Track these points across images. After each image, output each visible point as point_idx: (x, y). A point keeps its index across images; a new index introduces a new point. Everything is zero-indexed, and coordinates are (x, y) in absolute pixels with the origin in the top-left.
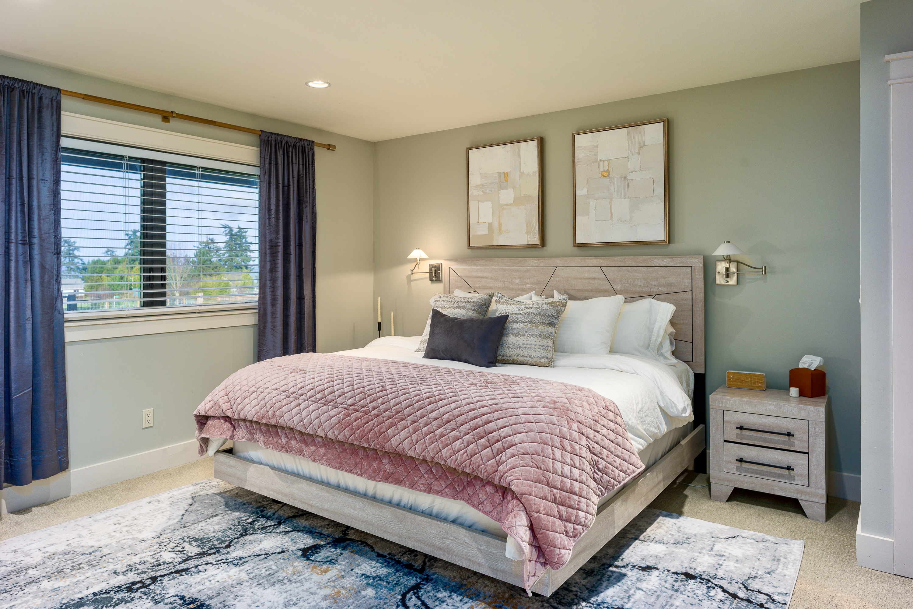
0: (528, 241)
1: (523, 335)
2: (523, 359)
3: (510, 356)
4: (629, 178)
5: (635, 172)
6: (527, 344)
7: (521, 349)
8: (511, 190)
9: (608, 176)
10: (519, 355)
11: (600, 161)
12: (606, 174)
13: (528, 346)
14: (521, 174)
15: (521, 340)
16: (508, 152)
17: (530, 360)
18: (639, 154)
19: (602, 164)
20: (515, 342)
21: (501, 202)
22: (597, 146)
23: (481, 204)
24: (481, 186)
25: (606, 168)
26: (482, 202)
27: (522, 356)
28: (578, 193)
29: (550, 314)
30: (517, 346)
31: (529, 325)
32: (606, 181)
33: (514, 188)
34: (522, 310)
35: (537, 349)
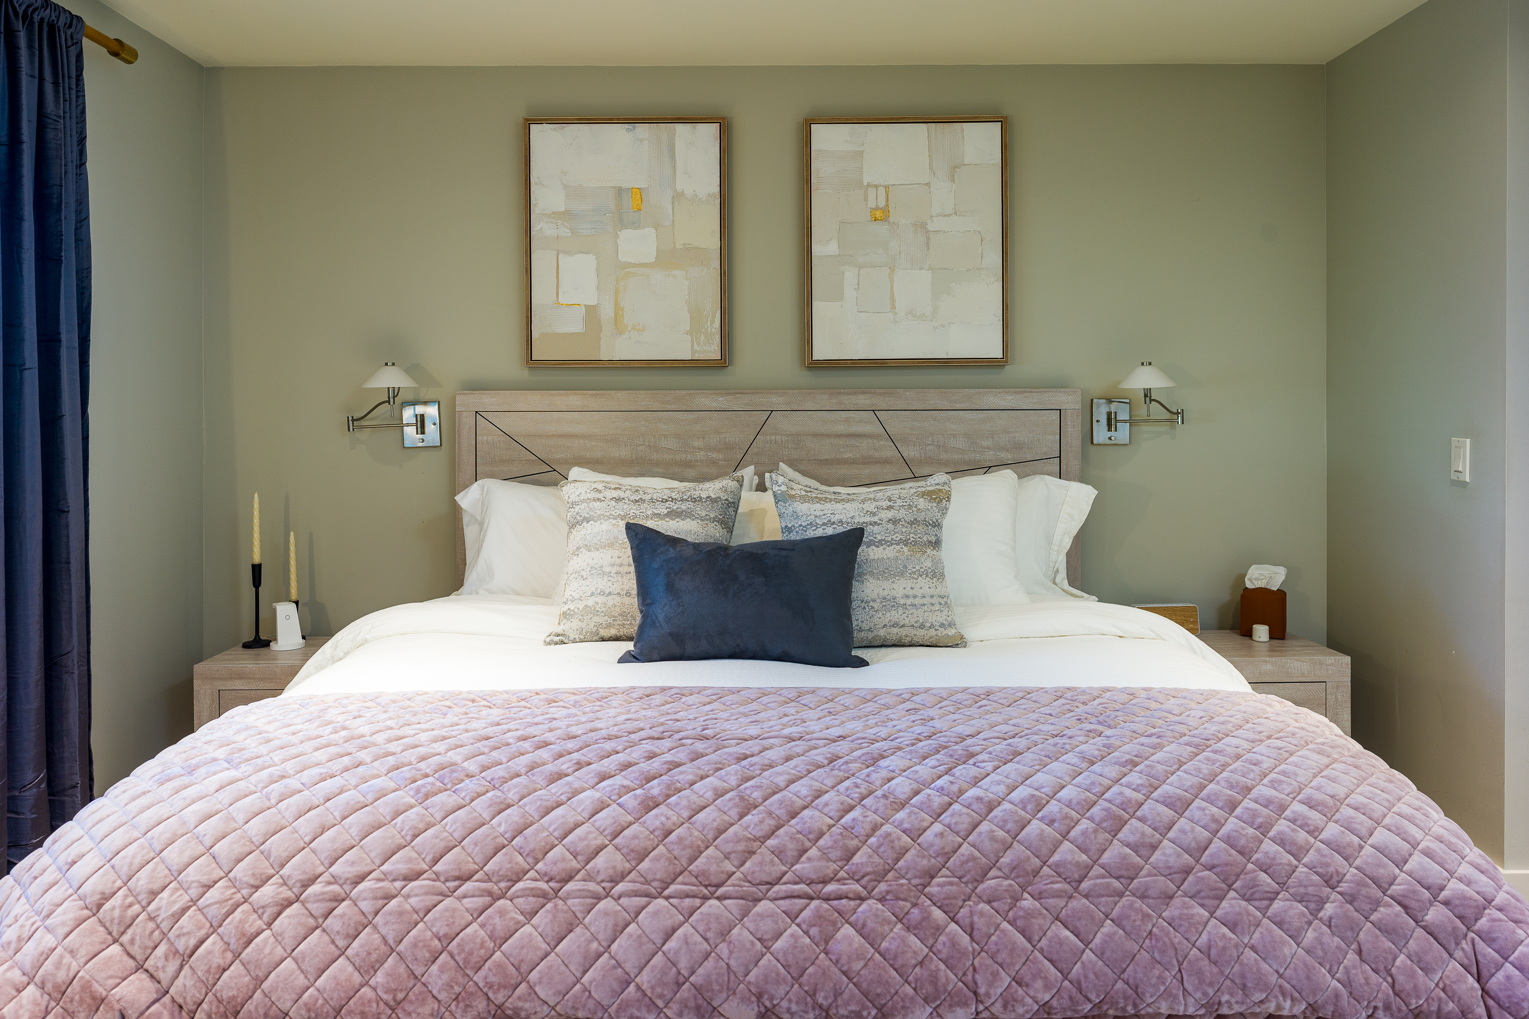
0: (693, 351)
4: (930, 227)
5: (945, 216)
6: (915, 597)
7: (901, 610)
8: (650, 232)
9: (885, 219)
10: (895, 625)
11: (869, 185)
12: (881, 215)
13: (918, 601)
14: (678, 196)
15: (899, 588)
16: (641, 141)
17: (921, 633)
18: (953, 181)
19: (872, 192)
20: (885, 593)
21: (622, 258)
22: (861, 153)
23: (565, 261)
24: (567, 215)
25: (882, 203)
26: (568, 253)
27: (903, 626)
28: (817, 250)
30: (890, 603)
32: (882, 229)
33: (657, 227)
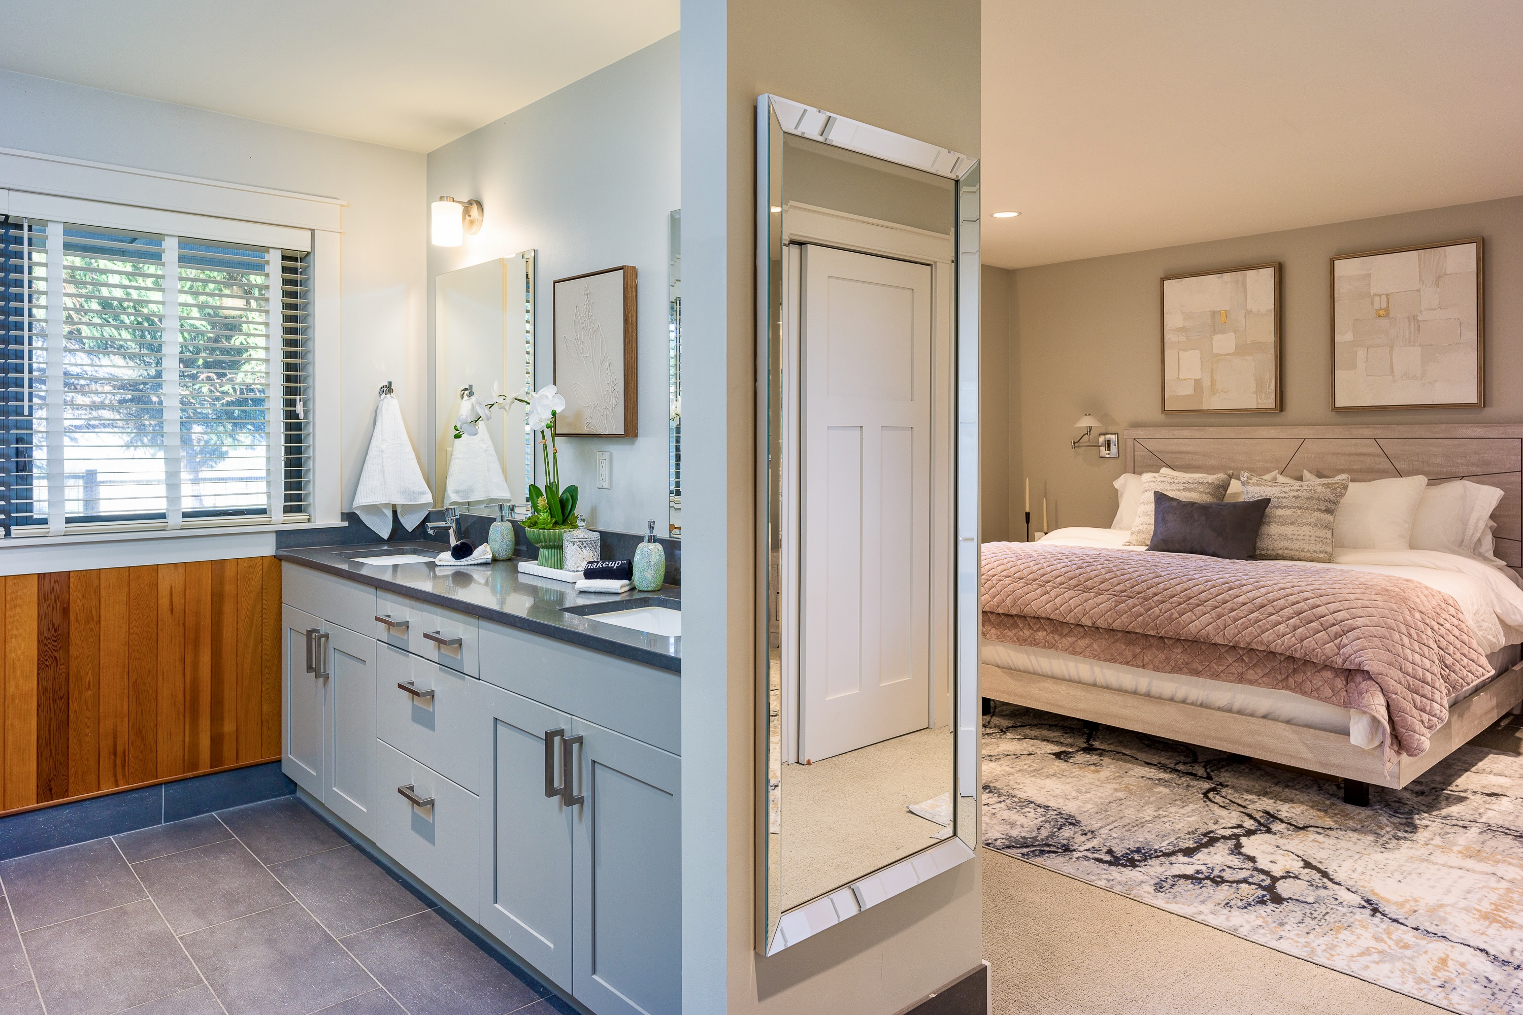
0: (1258, 403)
1: (1292, 524)
2: (1292, 553)
3: (1273, 550)
4: (1420, 318)
5: (1431, 310)
6: (1299, 535)
7: (1289, 541)
8: (1231, 335)
9: (1387, 315)
10: (1287, 549)
11: (1374, 295)
12: (1384, 313)
13: (1299, 538)
14: (1248, 313)
15: (1289, 530)
16: (1226, 283)
17: (1303, 554)
18: (1438, 286)
19: (1377, 299)
20: (1281, 532)
21: (1215, 351)
22: (1369, 275)
23: (1182, 354)
24: (1184, 329)
25: (1384, 305)
26: (1185, 350)
27: (1292, 549)
28: (1338, 338)
29: (1327, 498)
30: (1285, 537)
31: (1299, 511)
32: (1385, 322)
33: (1235, 332)
34: (1286, 493)
35: (1313, 542)
